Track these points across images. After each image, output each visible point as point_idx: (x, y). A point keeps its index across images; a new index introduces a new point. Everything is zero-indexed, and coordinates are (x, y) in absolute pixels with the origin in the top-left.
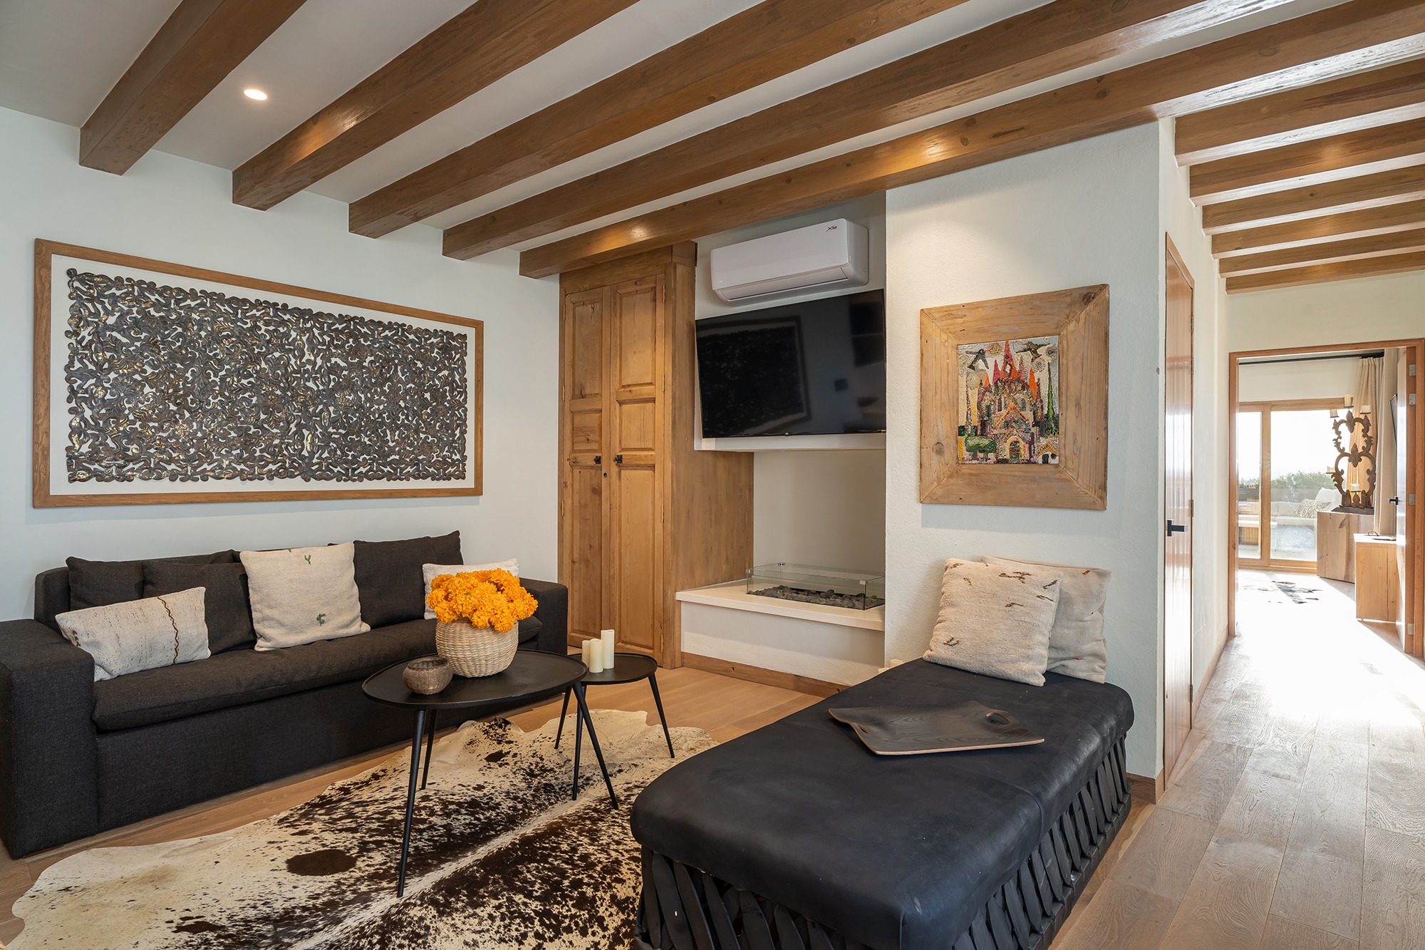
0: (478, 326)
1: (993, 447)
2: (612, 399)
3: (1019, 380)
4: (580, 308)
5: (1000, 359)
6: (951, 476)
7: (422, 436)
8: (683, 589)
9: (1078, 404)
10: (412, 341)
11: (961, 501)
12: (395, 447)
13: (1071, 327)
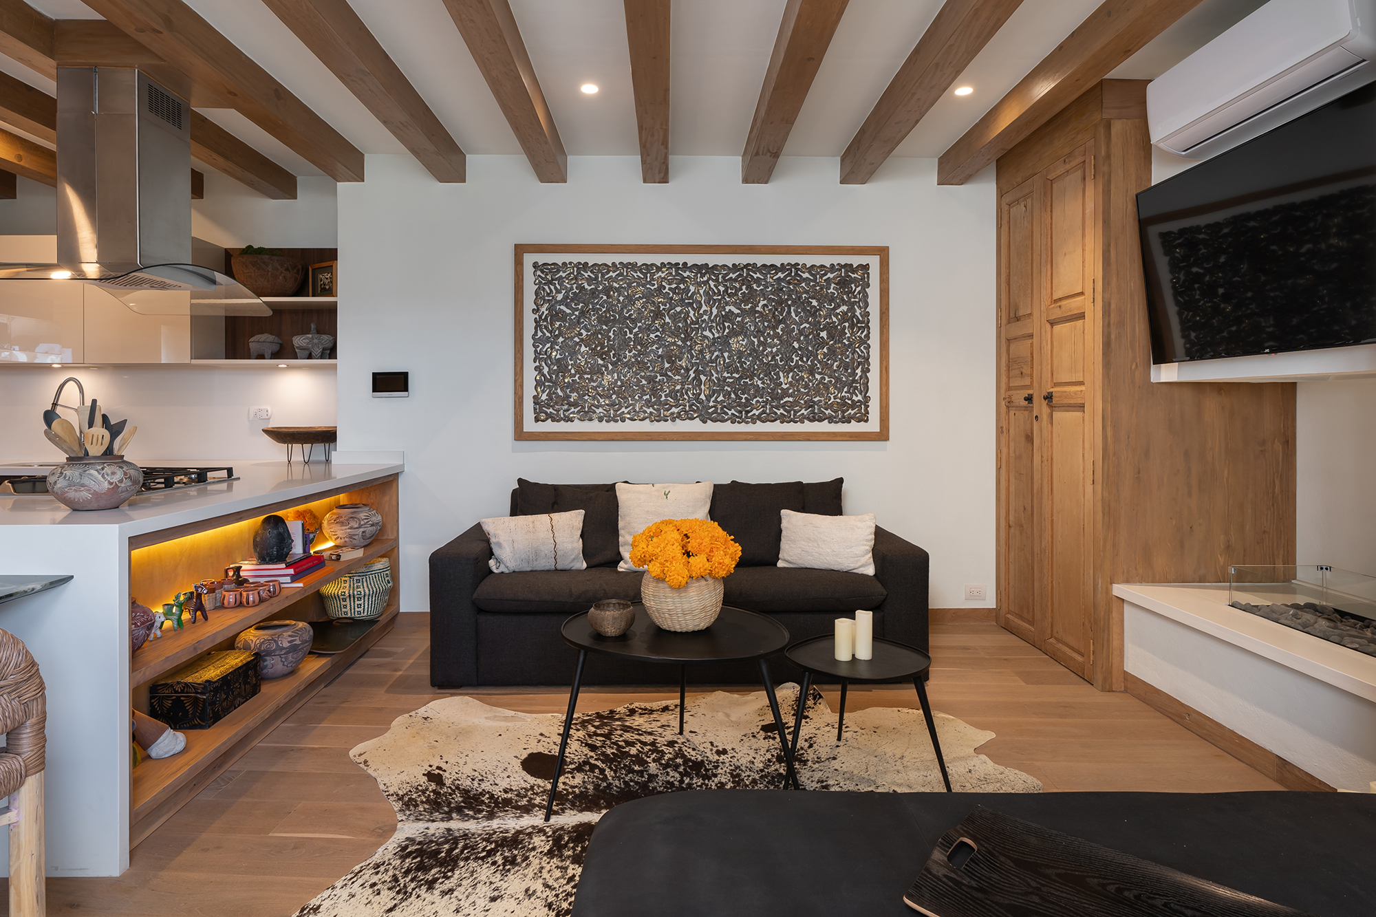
0: (883, 253)
2: (1043, 319)
4: (1015, 207)
7: (818, 377)
12: (788, 389)
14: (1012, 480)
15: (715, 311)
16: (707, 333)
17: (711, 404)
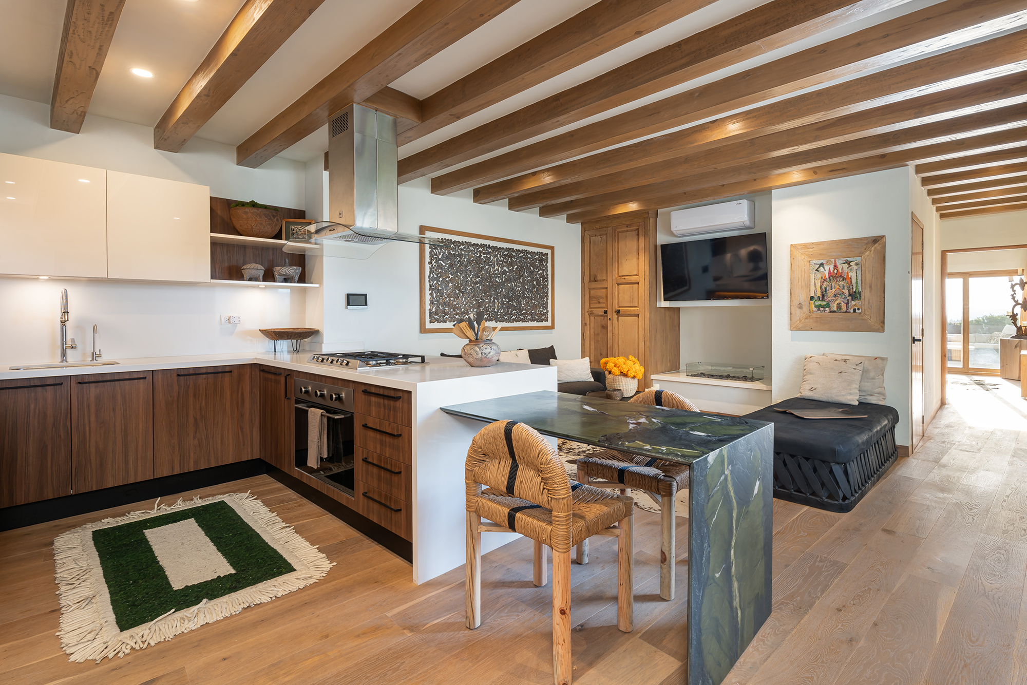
0: (552, 249)
1: (828, 305)
2: (613, 282)
3: (841, 276)
4: (594, 237)
5: (832, 267)
6: (807, 318)
7: (533, 301)
8: (653, 374)
9: (870, 287)
10: (529, 258)
11: (812, 329)
12: (524, 307)
13: (867, 253)
14: (593, 343)
15: (500, 269)
16: (497, 279)
17: (499, 313)
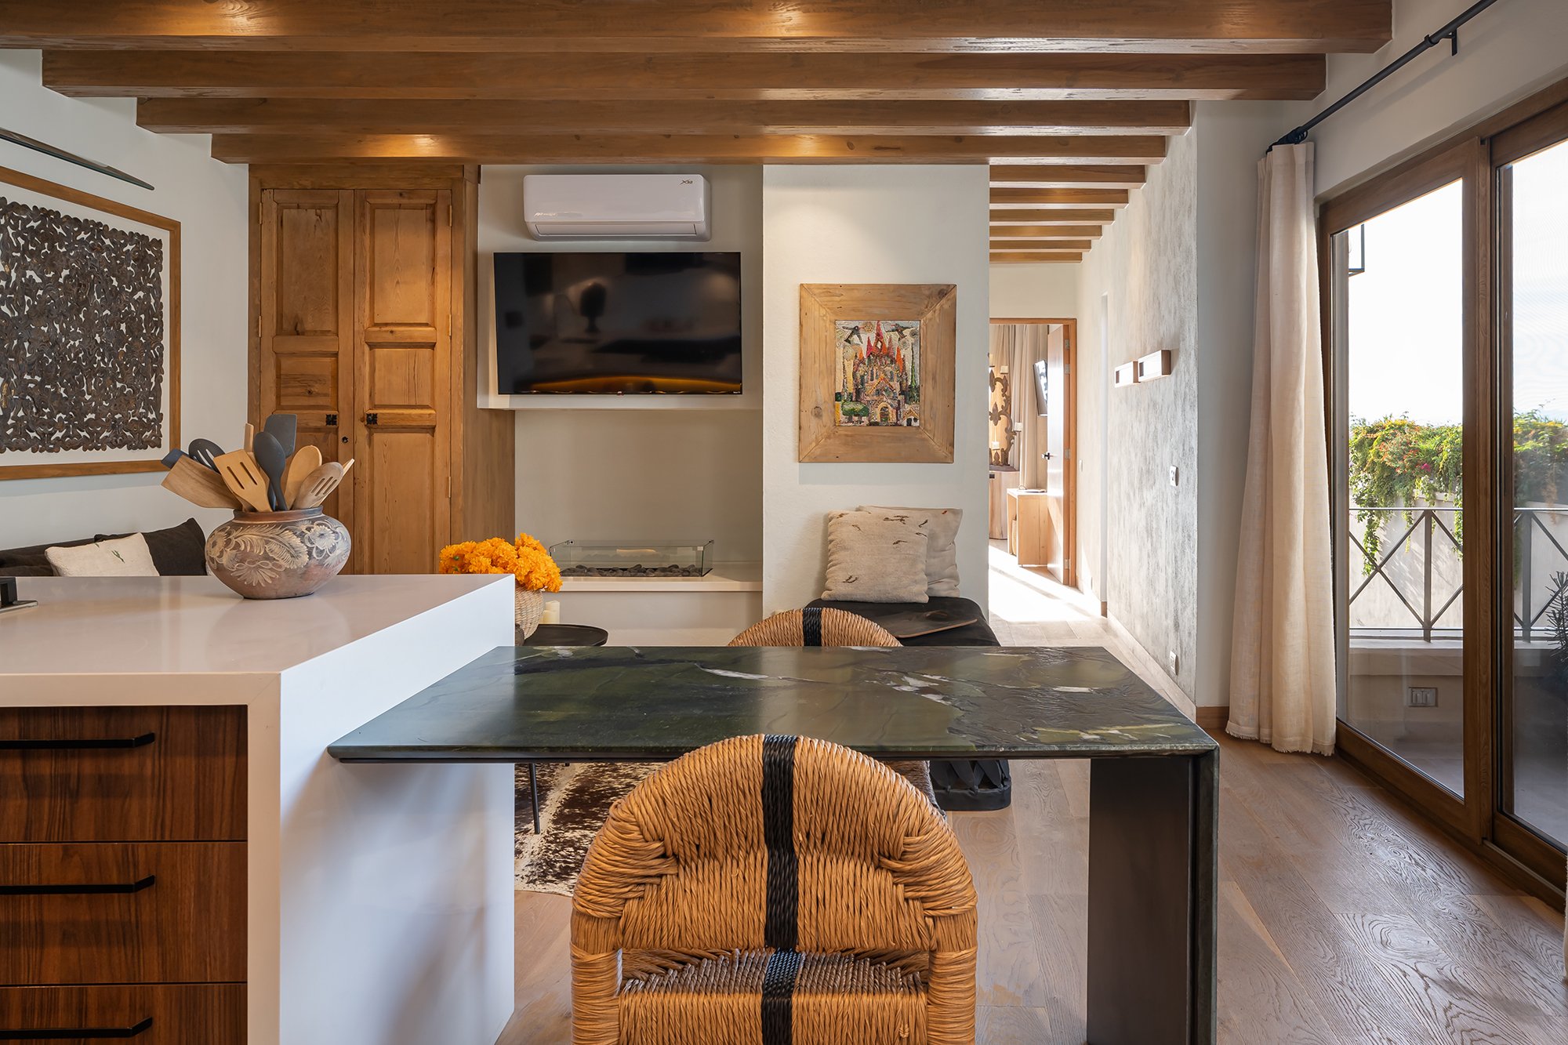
0: (174, 227)
1: (866, 412)
2: (357, 339)
3: (888, 355)
4: (292, 211)
5: (873, 336)
6: (829, 437)
7: (119, 385)
10: (108, 247)
11: (838, 459)
12: (91, 401)
13: (929, 315)
15: (14, 275)
17: (10, 424)
